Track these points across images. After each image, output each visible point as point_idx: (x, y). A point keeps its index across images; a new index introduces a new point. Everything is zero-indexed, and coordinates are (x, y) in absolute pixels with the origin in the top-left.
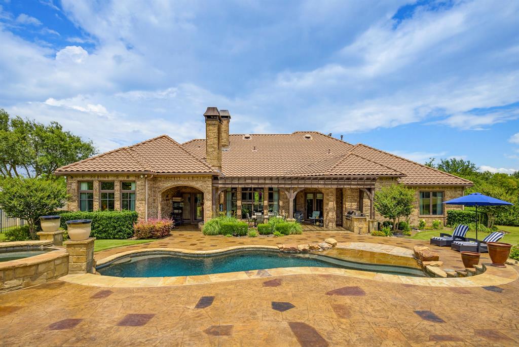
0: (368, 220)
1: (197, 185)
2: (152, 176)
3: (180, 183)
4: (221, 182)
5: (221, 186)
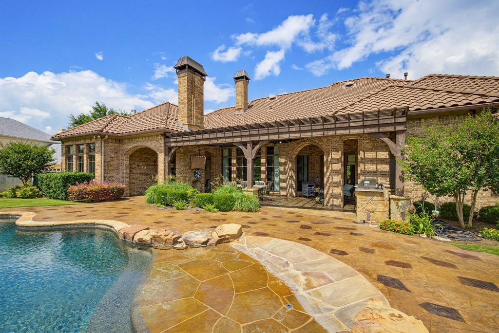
0: (386, 196)
1: (152, 144)
2: (107, 137)
3: (139, 144)
4: (172, 140)
5: (173, 145)
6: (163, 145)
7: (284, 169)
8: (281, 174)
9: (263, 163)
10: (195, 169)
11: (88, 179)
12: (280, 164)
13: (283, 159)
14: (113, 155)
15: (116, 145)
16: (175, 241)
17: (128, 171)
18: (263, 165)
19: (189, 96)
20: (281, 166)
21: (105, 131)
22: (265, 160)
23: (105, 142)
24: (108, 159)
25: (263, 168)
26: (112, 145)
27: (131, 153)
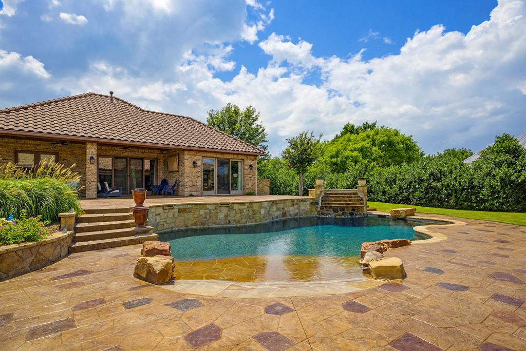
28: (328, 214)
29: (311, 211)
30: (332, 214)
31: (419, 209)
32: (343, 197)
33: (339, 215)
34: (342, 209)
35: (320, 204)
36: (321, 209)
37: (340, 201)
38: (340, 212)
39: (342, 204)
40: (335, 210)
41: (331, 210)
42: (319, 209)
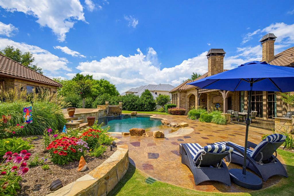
1: (194, 93)
2: (180, 91)
3: (191, 93)
4: (199, 91)
5: (200, 92)
6: (197, 93)
7: (281, 103)
8: (278, 107)
9: (264, 99)
10: (216, 103)
11: (175, 106)
12: (278, 100)
13: (279, 96)
14: (183, 98)
15: (184, 94)
16: (168, 124)
17: (189, 104)
18: (264, 100)
19: (213, 68)
20: (278, 101)
21: (180, 89)
22: (266, 97)
23: (180, 93)
24: (181, 99)
25: (264, 103)
26: (183, 94)
27: (189, 97)
28: (112, 115)
29: (104, 114)
30: (113, 115)
31: (138, 112)
32: (116, 108)
33: (116, 116)
34: (117, 113)
35: (108, 112)
36: (108, 113)
37: (115, 110)
38: (116, 115)
39: (116, 111)
40: (114, 114)
41: (113, 114)
42: (107, 114)
